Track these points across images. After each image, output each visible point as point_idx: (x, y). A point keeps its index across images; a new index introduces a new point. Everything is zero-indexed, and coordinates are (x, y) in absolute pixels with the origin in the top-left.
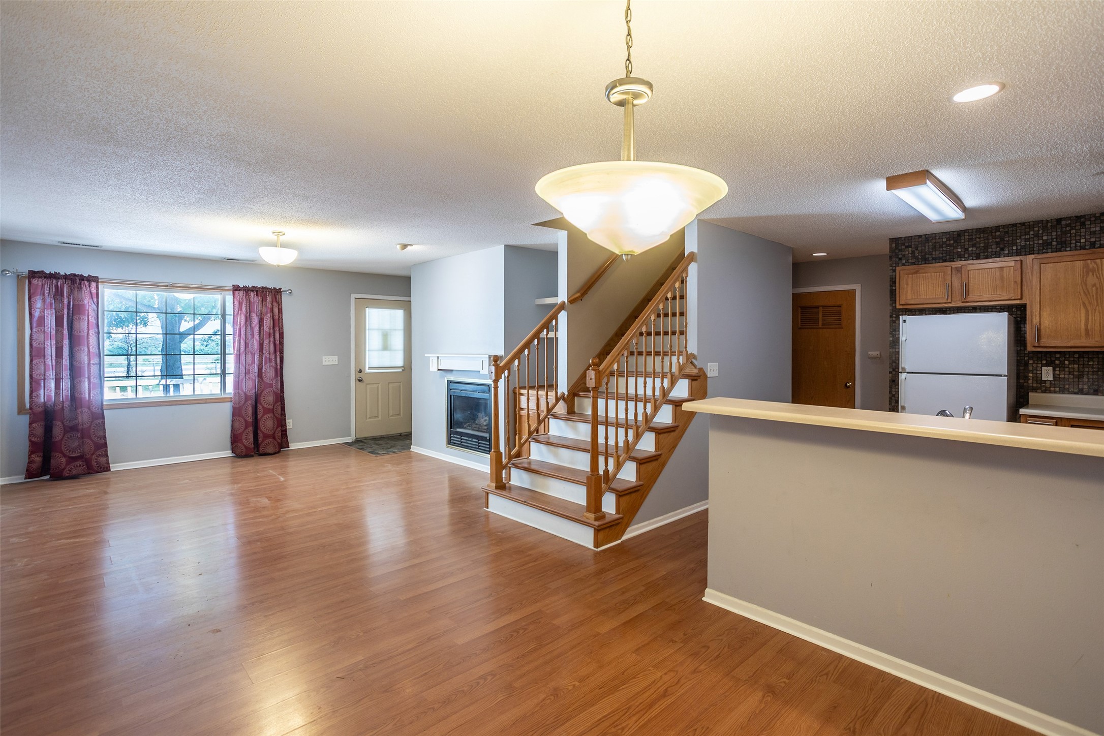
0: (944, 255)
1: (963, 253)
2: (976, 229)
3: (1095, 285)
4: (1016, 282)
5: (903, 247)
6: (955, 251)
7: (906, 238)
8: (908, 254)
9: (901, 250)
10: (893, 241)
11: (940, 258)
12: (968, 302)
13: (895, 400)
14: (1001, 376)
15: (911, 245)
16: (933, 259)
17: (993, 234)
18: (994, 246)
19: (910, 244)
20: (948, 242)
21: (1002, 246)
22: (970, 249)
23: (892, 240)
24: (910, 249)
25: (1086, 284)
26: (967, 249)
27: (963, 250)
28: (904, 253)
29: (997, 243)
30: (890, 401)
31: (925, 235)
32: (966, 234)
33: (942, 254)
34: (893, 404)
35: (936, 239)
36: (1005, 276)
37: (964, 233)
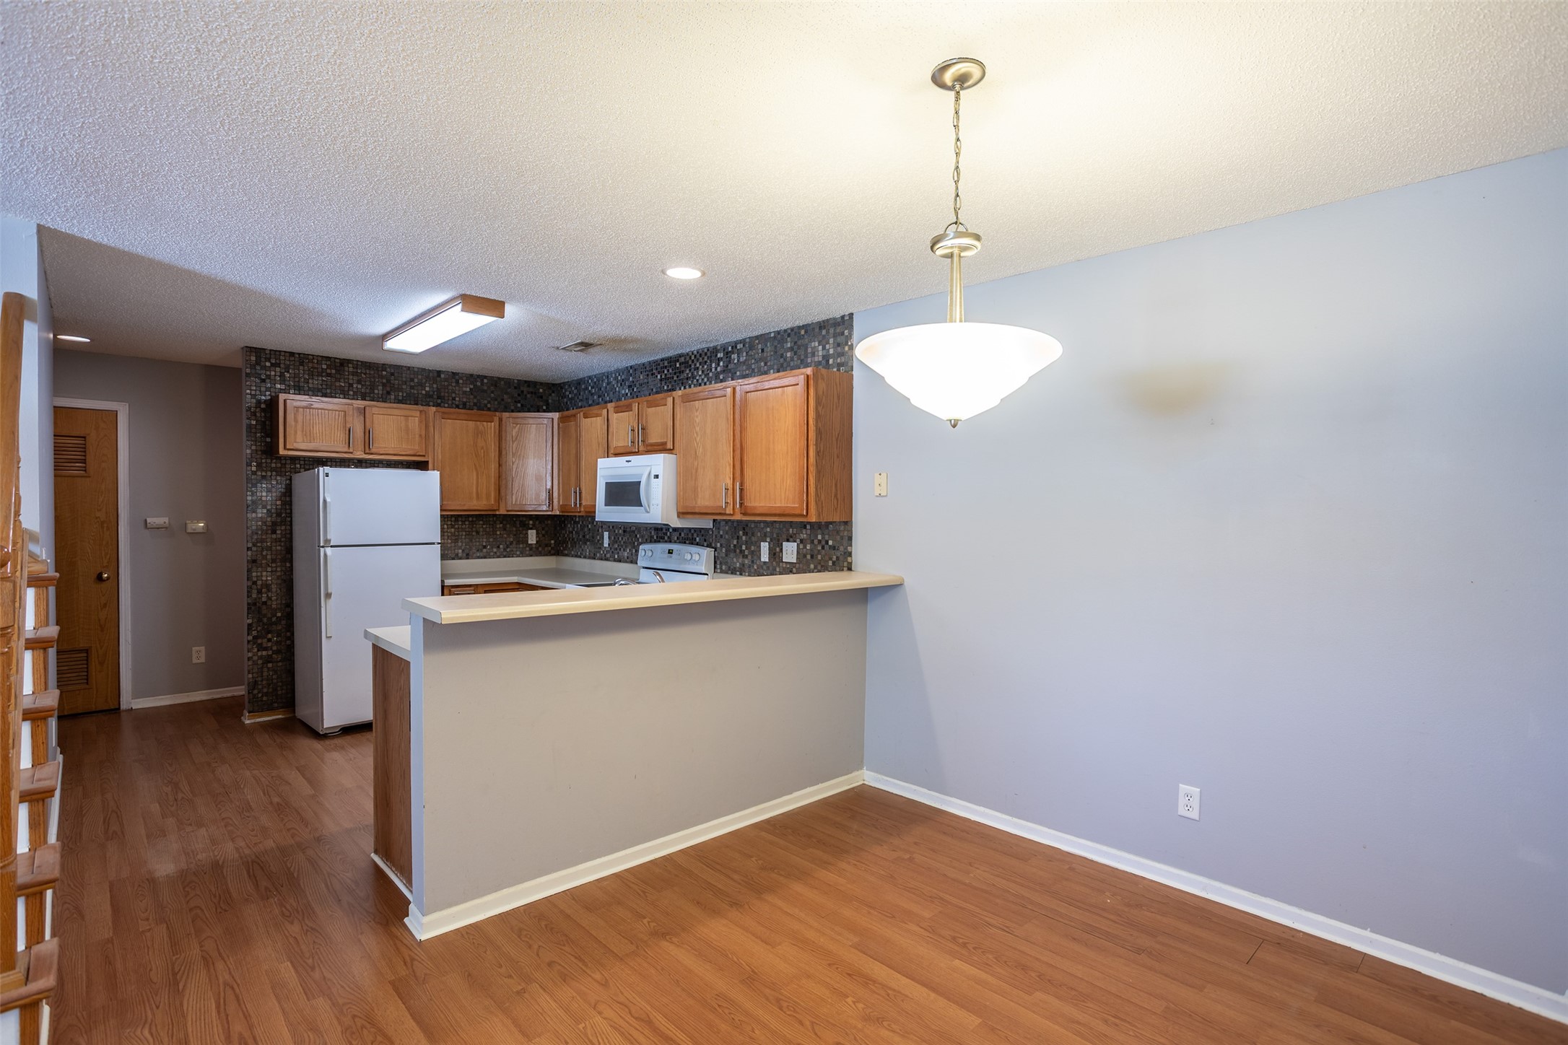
0: (324, 386)
1: (346, 389)
2: (362, 362)
3: (482, 448)
4: (420, 436)
5: (268, 364)
6: (337, 384)
7: (272, 353)
8: (275, 375)
9: (265, 368)
10: (251, 352)
11: (319, 390)
12: (372, 454)
13: (257, 589)
14: (434, 544)
15: (280, 364)
16: (310, 389)
17: (380, 373)
18: (380, 388)
19: (278, 361)
20: (328, 371)
21: (388, 389)
22: (355, 386)
23: (250, 350)
24: (278, 369)
25: (476, 446)
26: (351, 385)
27: (347, 385)
28: (268, 373)
29: (384, 385)
30: (248, 592)
31: (299, 354)
32: (350, 365)
33: (322, 385)
34: (254, 596)
35: (313, 363)
36: (410, 426)
37: (348, 363)
